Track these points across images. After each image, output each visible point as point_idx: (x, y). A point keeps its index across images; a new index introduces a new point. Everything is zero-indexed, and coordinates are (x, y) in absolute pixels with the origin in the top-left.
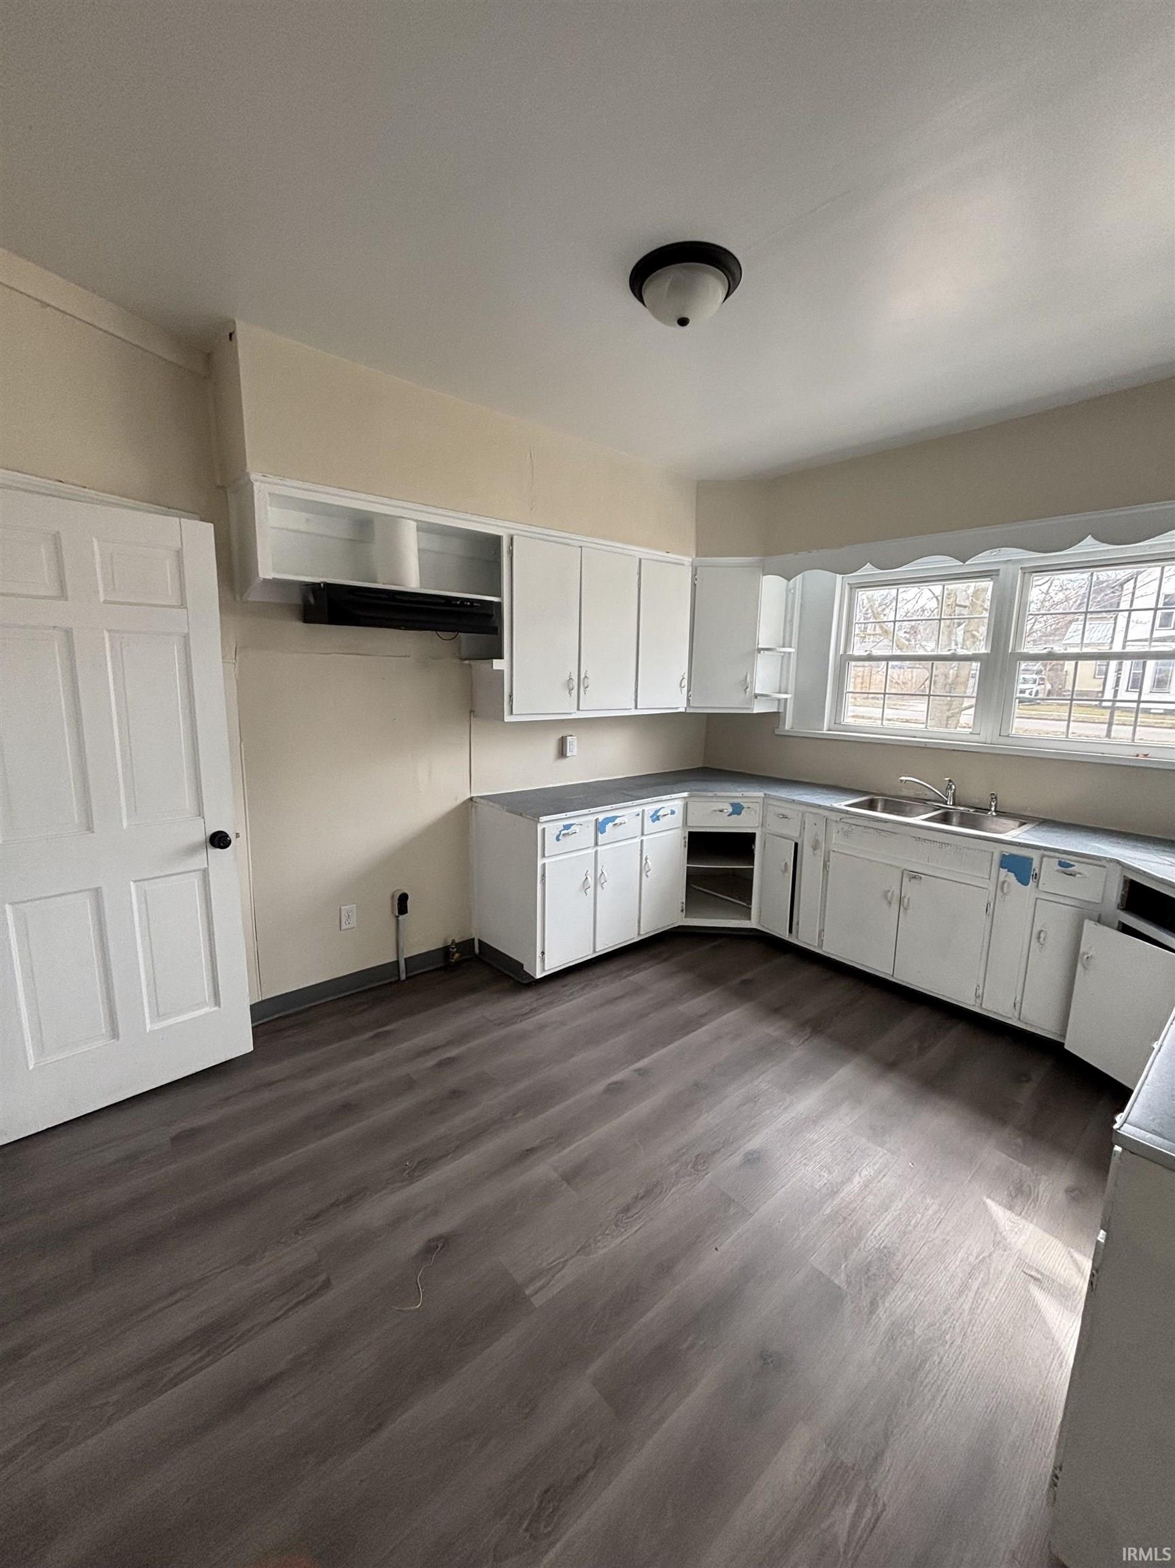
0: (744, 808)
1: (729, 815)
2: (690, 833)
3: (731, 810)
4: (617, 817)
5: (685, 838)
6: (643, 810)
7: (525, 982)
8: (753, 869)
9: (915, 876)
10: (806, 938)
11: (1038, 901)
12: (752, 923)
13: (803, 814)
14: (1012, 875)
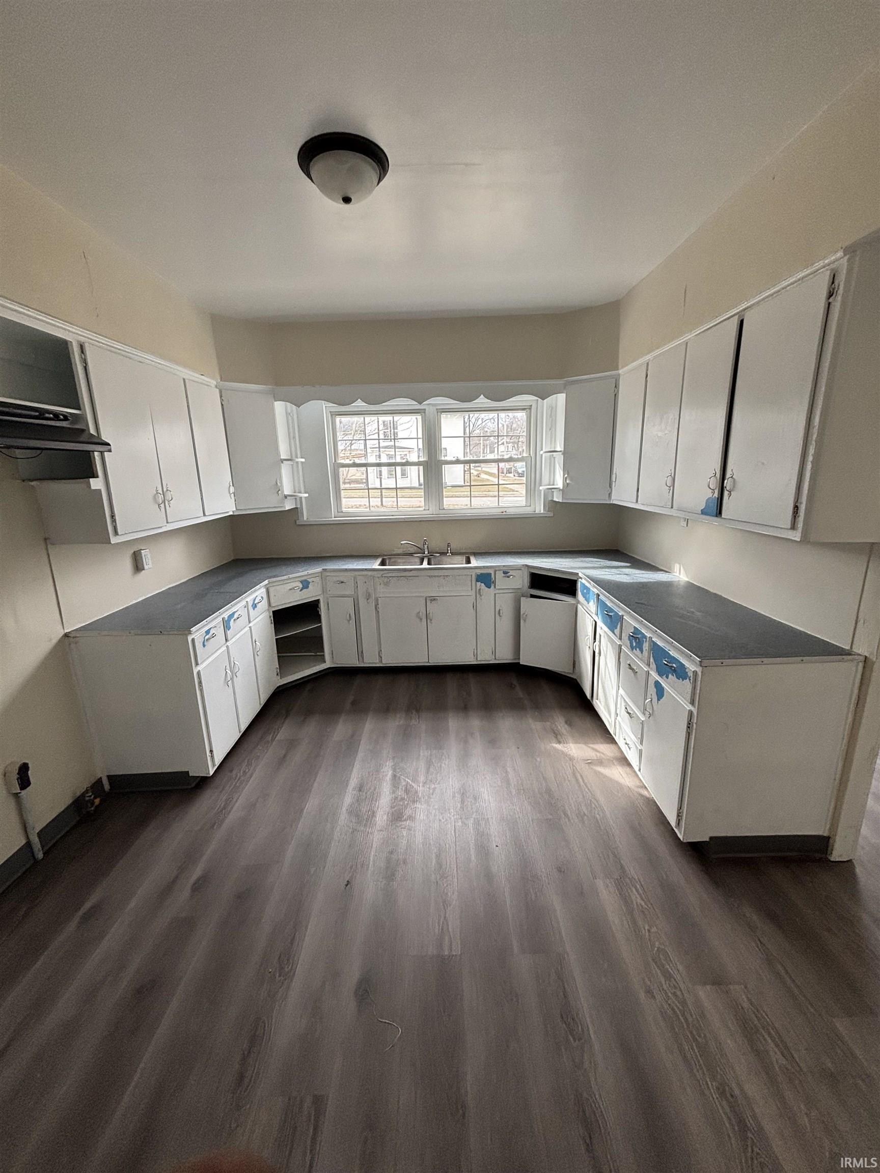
0: (309, 583)
1: (301, 590)
2: (273, 612)
3: (301, 586)
4: (234, 613)
5: (270, 617)
6: (247, 602)
7: (193, 785)
8: (321, 627)
9: (433, 599)
10: (371, 660)
11: (497, 595)
12: (328, 664)
13: (355, 578)
14: (483, 584)
